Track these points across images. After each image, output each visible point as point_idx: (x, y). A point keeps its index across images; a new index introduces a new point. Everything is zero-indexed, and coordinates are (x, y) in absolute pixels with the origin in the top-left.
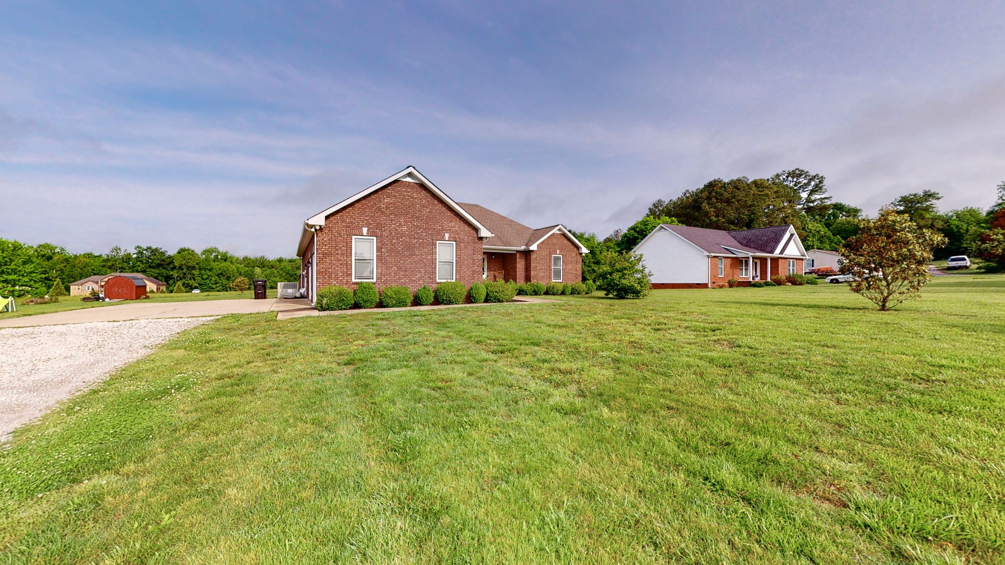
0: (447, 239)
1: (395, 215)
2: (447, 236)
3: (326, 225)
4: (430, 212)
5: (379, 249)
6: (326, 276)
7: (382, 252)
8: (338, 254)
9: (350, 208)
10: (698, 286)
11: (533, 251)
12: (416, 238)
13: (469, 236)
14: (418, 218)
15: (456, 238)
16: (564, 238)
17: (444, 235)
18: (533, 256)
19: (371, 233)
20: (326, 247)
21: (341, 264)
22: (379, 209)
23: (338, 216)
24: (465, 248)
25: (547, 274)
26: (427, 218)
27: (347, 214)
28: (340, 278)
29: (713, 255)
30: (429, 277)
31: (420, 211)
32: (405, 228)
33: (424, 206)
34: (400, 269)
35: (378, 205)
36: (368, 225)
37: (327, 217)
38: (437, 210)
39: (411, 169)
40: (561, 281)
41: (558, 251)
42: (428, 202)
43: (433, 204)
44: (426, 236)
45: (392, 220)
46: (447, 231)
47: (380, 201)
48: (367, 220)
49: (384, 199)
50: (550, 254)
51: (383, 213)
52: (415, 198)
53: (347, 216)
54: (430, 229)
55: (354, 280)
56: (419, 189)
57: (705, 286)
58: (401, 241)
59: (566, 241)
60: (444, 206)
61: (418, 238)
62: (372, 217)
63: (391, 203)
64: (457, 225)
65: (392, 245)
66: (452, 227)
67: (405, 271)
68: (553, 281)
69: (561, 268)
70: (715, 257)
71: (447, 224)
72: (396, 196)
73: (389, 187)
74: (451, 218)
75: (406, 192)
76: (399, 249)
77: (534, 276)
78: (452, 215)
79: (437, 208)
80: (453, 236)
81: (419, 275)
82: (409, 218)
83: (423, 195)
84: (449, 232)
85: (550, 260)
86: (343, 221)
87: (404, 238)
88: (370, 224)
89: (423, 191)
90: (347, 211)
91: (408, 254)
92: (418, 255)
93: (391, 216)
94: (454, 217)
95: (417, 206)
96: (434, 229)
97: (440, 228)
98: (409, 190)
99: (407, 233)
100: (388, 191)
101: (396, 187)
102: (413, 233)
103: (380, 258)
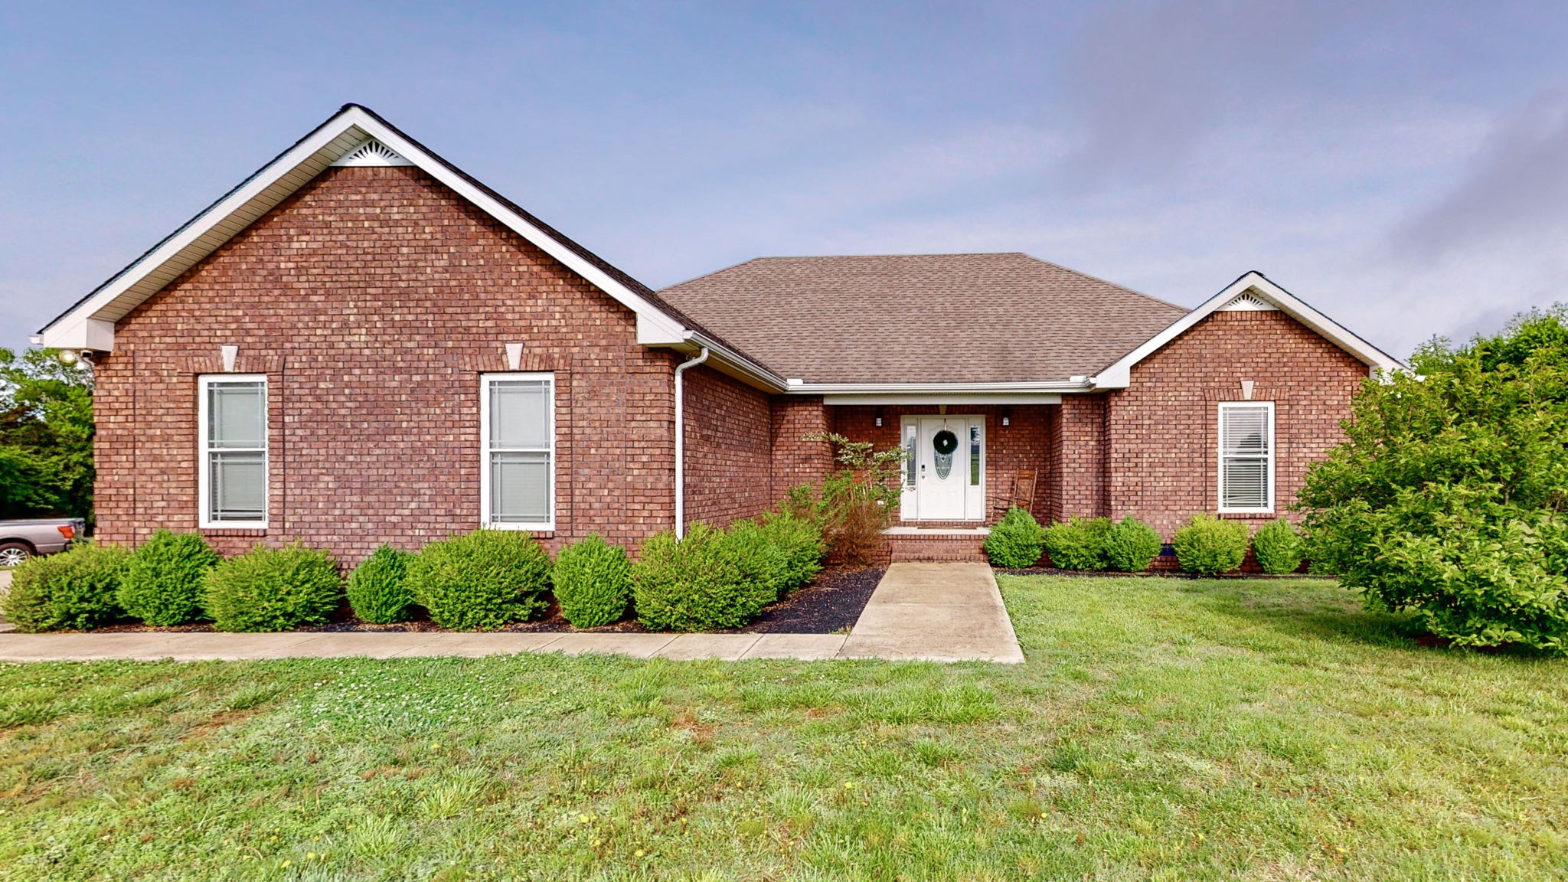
0: (514, 364)
1: (328, 293)
2: (514, 353)
3: (118, 346)
4: (452, 268)
5: (277, 417)
6: (119, 511)
7: (284, 426)
8: (151, 439)
9: (187, 286)
11: (1117, 392)
12: (398, 370)
13: (606, 348)
14: (404, 294)
15: (550, 358)
16: (1279, 329)
17: (504, 352)
18: (1120, 413)
19: (250, 364)
20: (120, 419)
21: (163, 472)
22: (275, 277)
23: (152, 318)
24: (593, 393)
25: (1192, 480)
26: (440, 290)
27: (179, 307)
28: (160, 518)
30: (450, 513)
31: (413, 268)
32: (360, 337)
33: (427, 248)
34: (343, 482)
35: (271, 266)
36: (240, 337)
37: (123, 319)
38: (476, 257)
39: (356, 117)
40: (1270, 510)
41: (1248, 387)
42: (444, 230)
43: (463, 236)
44: (435, 357)
45: (316, 312)
46: (516, 334)
47: (277, 250)
48: (237, 319)
49: (290, 239)
50: (1207, 406)
51: (286, 287)
52: (398, 223)
53: (177, 313)
54: (451, 331)
55: (204, 523)
56: (410, 185)
58: (348, 385)
59: (1291, 343)
60: (507, 240)
61: (408, 370)
62: (253, 306)
63: (314, 252)
64: (554, 307)
65: (318, 399)
66: (536, 316)
67: (363, 491)
68: (1222, 510)
69: (1271, 457)
71: (517, 307)
72: (327, 225)
73: (308, 198)
74: (535, 282)
75: (365, 204)
76: (343, 411)
77: (1128, 492)
78: (536, 269)
79: (477, 249)
80: (538, 351)
81: (413, 505)
82: (375, 298)
83: (424, 209)
84: (525, 337)
85: (1205, 426)
86: (168, 329)
87: (357, 372)
88: (248, 332)
89: (426, 193)
90: (178, 293)
91: (371, 431)
92: (408, 432)
93: (314, 298)
94: (546, 275)
95: (405, 250)
96: (467, 329)
97: (490, 323)
98: (375, 196)
99: (367, 352)
100: (304, 211)
101: (332, 194)
102: (388, 352)
103: (280, 446)
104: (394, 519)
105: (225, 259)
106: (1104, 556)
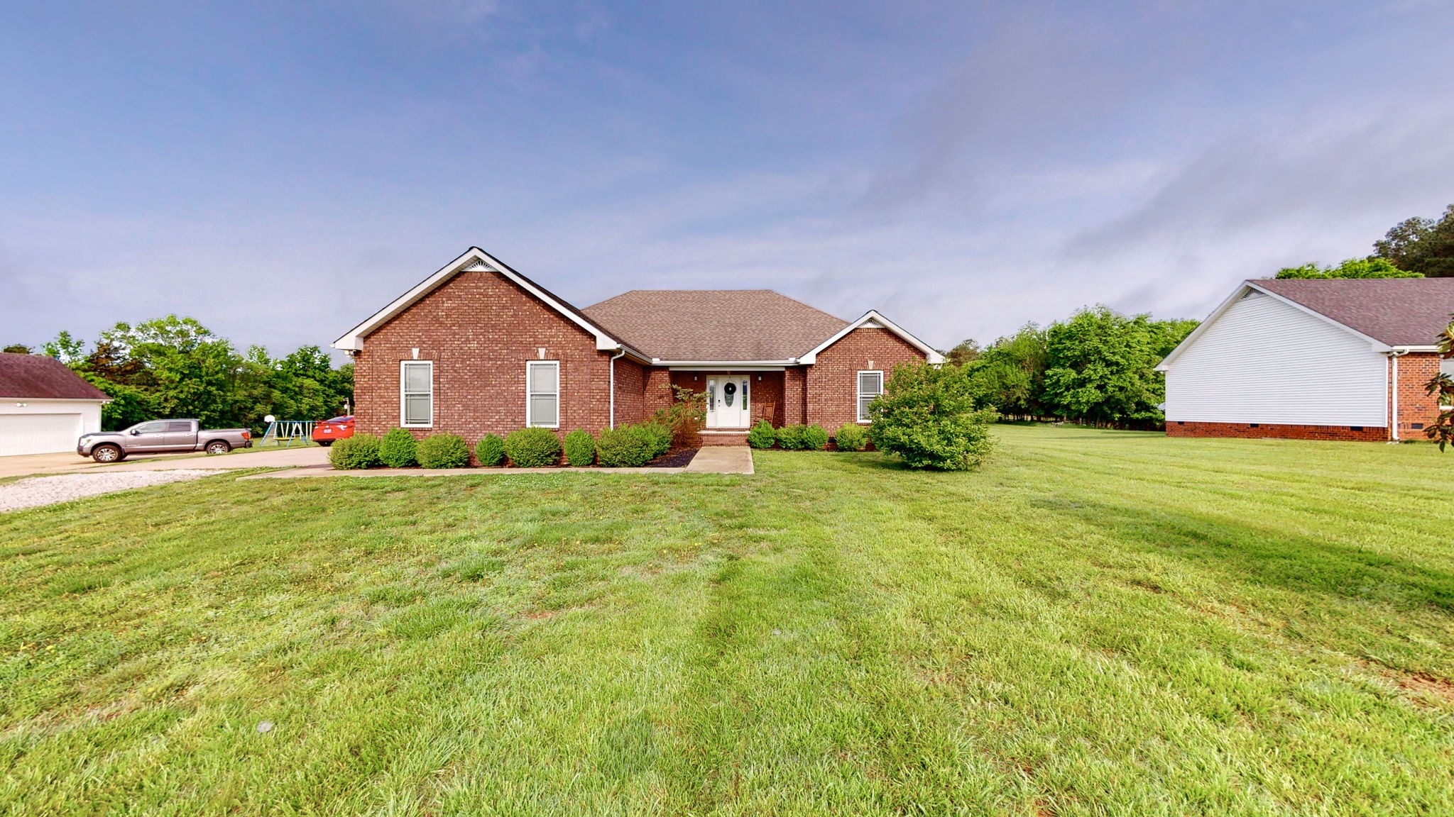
0: (542, 357)
1: (459, 326)
2: (542, 352)
3: (365, 348)
4: (515, 316)
5: (437, 379)
6: (364, 420)
7: (440, 383)
8: (380, 388)
9: (397, 322)
10: (1356, 434)
11: (810, 366)
12: (490, 359)
13: (582, 351)
14: (494, 327)
15: (558, 354)
16: (884, 337)
17: (538, 352)
18: (811, 376)
19: (425, 356)
20: (366, 380)
21: (385, 403)
22: (436, 319)
23: (381, 335)
24: (576, 370)
25: (844, 408)
26: (509, 325)
27: (393, 331)
28: (384, 422)
29: (1408, 349)
30: (513, 421)
31: (498, 315)
32: (474, 345)
33: (504, 307)
34: (466, 407)
35: (435, 314)
36: (420, 344)
37: (367, 337)
38: (525, 311)
39: (475, 252)
41: (871, 363)
42: (511, 299)
43: (519, 302)
44: (507, 354)
45: (455, 334)
46: (543, 344)
47: (437, 307)
48: (419, 337)
49: (443, 302)
50: (852, 372)
51: (441, 323)
52: (491, 296)
53: (391, 334)
54: (515, 342)
55: (403, 425)
56: (497, 280)
57: (1379, 434)
58: (469, 365)
59: (891, 343)
60: (539, 303)
61: (496, 359)
62: (426, 331)
63: (454, 308)
64: (559, 333)
65: (455, 371)
66: (551, 336)
67: (475, 411)
68: (858, 421)
70: (1412, 354)
71: (543, 333)
72: (460, 297)
73: (451, 285)
74: (551, 322)
75: (477, 288)
76: (466, 377)
77: (815, 413)
78: (552, 316)
79: (526, 308)
80: (552, 351)
81: (497, 417)
82: (481, 328)
83: (503, 290)
84: (547, 345)
85: (851, 382)
86: (388, 341)
87: (473, 360)
88: (424, 342)
89: (503, 283)
90: (393, 325)
91: (479, 385)
92: (495, 386)
93: (454, 328)
94: (556, 319)
95: (494, 308)
96: (521, 342)
97: (531, 339)
98: (481, 284)
99: (477, 351)
100: (449, 290)
101: (461, 283)
102: (486, 351)
103: (438, 392)
104: (489, 423)
105: (414, 310)
106: (802, 442)
